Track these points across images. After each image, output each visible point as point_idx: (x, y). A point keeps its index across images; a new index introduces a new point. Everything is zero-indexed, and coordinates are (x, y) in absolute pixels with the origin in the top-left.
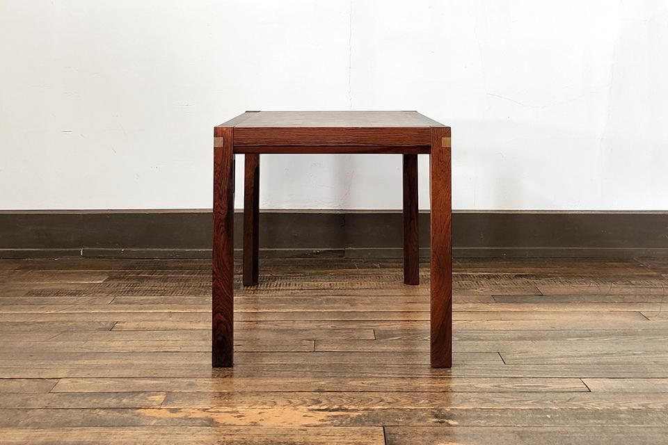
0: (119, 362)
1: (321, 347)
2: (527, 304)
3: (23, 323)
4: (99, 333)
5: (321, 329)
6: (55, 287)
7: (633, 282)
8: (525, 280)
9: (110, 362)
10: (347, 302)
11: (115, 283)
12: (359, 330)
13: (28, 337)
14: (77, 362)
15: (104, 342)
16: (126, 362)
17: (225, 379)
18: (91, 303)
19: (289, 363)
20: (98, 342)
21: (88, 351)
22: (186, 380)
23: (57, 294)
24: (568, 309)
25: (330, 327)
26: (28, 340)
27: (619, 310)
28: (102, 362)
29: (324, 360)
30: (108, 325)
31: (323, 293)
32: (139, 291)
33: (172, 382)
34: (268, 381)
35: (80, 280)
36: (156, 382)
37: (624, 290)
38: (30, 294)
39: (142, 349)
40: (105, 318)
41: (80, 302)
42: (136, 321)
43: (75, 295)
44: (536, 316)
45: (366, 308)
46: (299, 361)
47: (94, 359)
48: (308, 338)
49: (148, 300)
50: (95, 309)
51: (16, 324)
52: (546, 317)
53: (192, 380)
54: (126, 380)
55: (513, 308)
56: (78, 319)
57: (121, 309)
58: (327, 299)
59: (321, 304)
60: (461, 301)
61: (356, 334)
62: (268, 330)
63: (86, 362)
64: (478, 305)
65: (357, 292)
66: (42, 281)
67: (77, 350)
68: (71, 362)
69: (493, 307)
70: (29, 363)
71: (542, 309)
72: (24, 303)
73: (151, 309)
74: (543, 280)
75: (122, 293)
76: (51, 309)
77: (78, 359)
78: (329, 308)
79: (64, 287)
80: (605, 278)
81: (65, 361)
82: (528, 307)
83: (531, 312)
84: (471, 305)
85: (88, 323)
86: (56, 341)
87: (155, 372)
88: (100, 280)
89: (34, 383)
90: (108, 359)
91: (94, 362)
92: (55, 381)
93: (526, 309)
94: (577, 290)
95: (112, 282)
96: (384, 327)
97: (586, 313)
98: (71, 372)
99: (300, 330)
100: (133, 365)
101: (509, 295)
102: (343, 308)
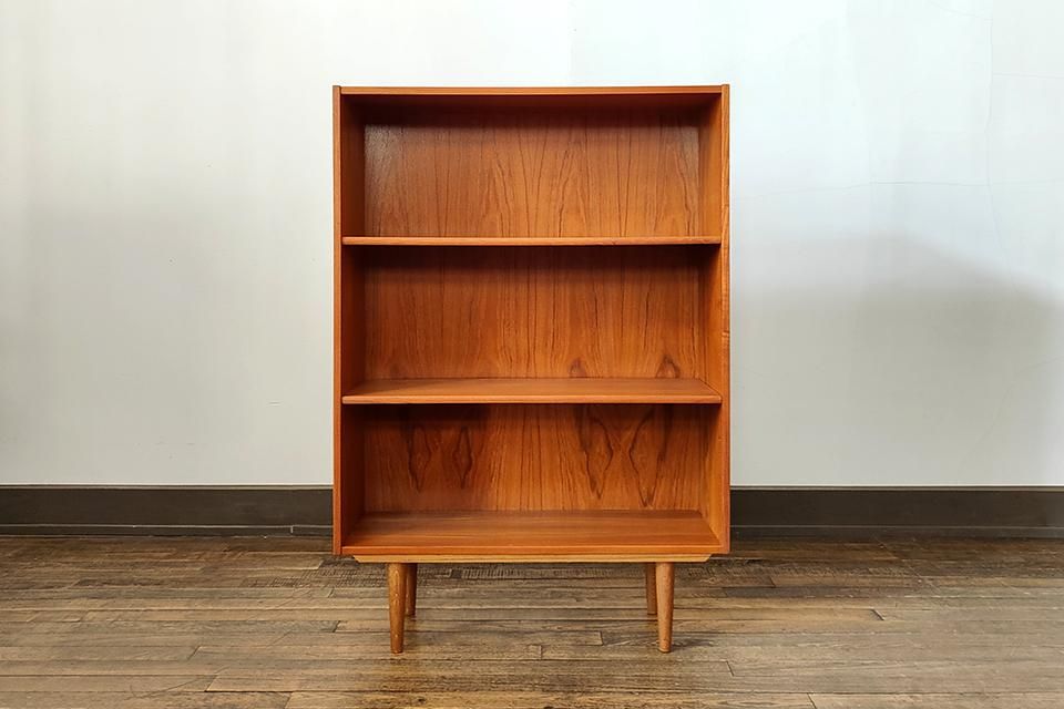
0: (347, 671)
1: (548, 655)
2: (758, 600)
3: (244, 622)
4: (323, 635)
5: (547, 631)
6: (269, 574)
7: (871, 570)
8: (758, 566)
9: (338, 672)
10: (574, 596)
11: (330, 569)
12: (586, 632)
13: (252, 640)
14: (306, 672)
15: (329, 647)
16: (353, 672)
17: (455, 694)
18: (310, 597)
19: (517, 673)
20: (322, 647)
21: (314, 658)
22: (415, 695)
23: (273, 585)
24: (801, 606)
25: (556, 628)
26: (252, 643)
27: (854, 607)
28: (331, 672)
29: (552, 671)
30: (331, 624)
31: (547, 583)
32: (356, 580)
33: (403, 696)
34: (498, 697)
35: (296, 566)
36: (386, 697)
37: (861, 580)
38: (245, 583)
39: (368, 656)
40: (326, 617)
41: (299, 595)
42: (358, 620)
43: (291, 585)
44: (767, 615)
45: (592, 604)
46: (527, 672)
47: (320, 668)
48: (535, 642)
49: (367, 592)
50: (314, 604)
51: (238, 624)
52: (777, 616)
53: (422, 695)
54: (357, 694)
55: (744, 604)
56: (300, 616)
57: (340, 604)
58: (553, 592)
59: (547, 598)
60: (690, 595)
61: (583, 638)
62: (495, 632)
63: (315, 672)
64: (707, 600)
65: (583, 583)
66: (254, 566)
67: (304, 657)
68: (300, 672)
69: (723, 604)
70: (259, 673)
71: (774, 606)
72: (241, 596)
73: (373, 604)
74: (777, 568)
75: (339, 583)
76: (270, 604)
77: (307, 669)
78: (554, 604)
79: (280, 574)
80: (842, 565)
81: (294, 671)
82: (759, 603)
83: (763, 610)
84: (700, 601)
85: (310, 622)
86: (281, 645)
87: (385, 684)
88: (315, 565)
89: (267, 697)
90: (337, 668)
91: (322, 672)
92: (287, 695)
93: (757, 606)
94: (811, 581)
95: (328, 568)
96: (610, 628)
97: (819, 611)
98: (301, 685)
99: (526, 633)
100: (361, 675)
101: (741, 588)
102: (569, 604)
